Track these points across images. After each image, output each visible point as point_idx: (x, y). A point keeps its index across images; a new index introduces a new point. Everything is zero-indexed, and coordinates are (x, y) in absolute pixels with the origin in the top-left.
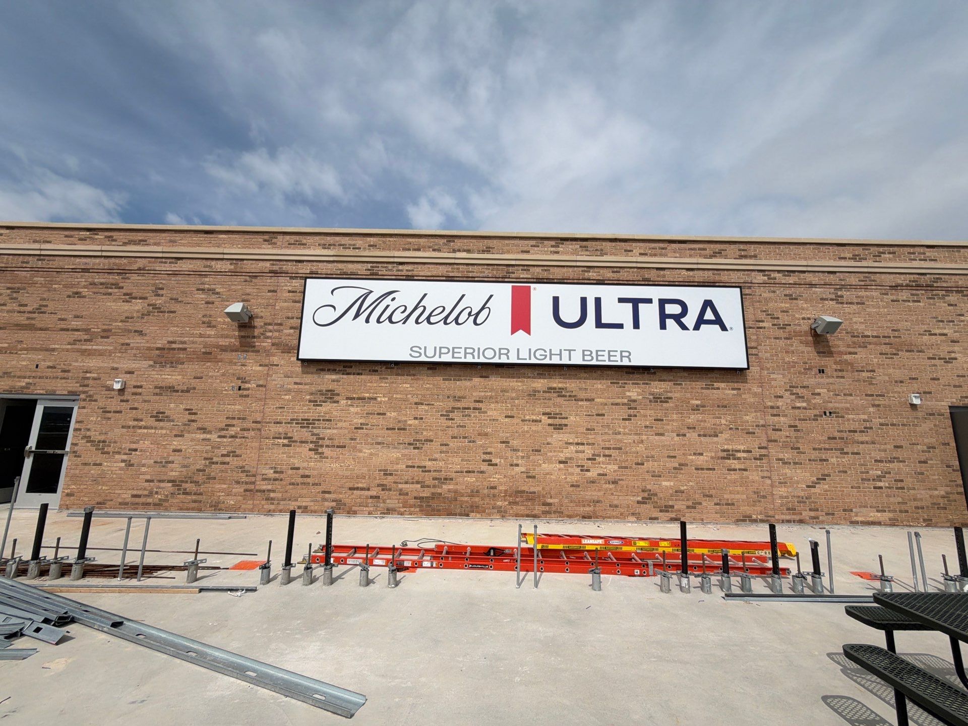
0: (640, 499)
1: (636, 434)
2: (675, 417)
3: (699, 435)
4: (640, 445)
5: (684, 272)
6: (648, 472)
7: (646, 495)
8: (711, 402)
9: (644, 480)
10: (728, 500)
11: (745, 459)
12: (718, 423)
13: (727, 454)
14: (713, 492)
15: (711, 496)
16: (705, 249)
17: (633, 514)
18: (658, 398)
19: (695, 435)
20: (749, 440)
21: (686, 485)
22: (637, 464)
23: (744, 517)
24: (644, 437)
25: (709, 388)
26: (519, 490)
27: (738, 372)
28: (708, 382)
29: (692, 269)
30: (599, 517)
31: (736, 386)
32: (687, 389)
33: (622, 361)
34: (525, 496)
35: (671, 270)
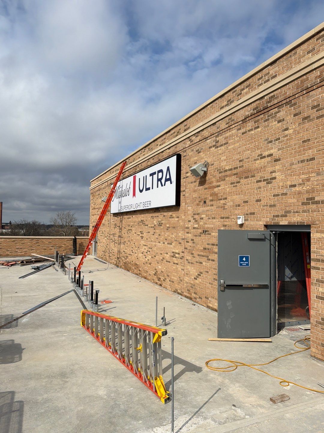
0: (154, 273)
5: (168, 151)
6: (156, 260)
9: (156, 264)
11: (178, 258)
15: (169, 276)
17: (153, 280)
18: (160, 224)
19: (167, 243)
20: (180, 247)
21: (164, 269)
22: (155, 256)
23: (176, 290)
26: (136, 263)
27: (179, 207)
28: (171, 214)
29: (170, 148)
30: (147, 279)
31: (178, 216)
32: (166, 218)
33: (149, 206)
34: (137, 266)
35: (165, 151)
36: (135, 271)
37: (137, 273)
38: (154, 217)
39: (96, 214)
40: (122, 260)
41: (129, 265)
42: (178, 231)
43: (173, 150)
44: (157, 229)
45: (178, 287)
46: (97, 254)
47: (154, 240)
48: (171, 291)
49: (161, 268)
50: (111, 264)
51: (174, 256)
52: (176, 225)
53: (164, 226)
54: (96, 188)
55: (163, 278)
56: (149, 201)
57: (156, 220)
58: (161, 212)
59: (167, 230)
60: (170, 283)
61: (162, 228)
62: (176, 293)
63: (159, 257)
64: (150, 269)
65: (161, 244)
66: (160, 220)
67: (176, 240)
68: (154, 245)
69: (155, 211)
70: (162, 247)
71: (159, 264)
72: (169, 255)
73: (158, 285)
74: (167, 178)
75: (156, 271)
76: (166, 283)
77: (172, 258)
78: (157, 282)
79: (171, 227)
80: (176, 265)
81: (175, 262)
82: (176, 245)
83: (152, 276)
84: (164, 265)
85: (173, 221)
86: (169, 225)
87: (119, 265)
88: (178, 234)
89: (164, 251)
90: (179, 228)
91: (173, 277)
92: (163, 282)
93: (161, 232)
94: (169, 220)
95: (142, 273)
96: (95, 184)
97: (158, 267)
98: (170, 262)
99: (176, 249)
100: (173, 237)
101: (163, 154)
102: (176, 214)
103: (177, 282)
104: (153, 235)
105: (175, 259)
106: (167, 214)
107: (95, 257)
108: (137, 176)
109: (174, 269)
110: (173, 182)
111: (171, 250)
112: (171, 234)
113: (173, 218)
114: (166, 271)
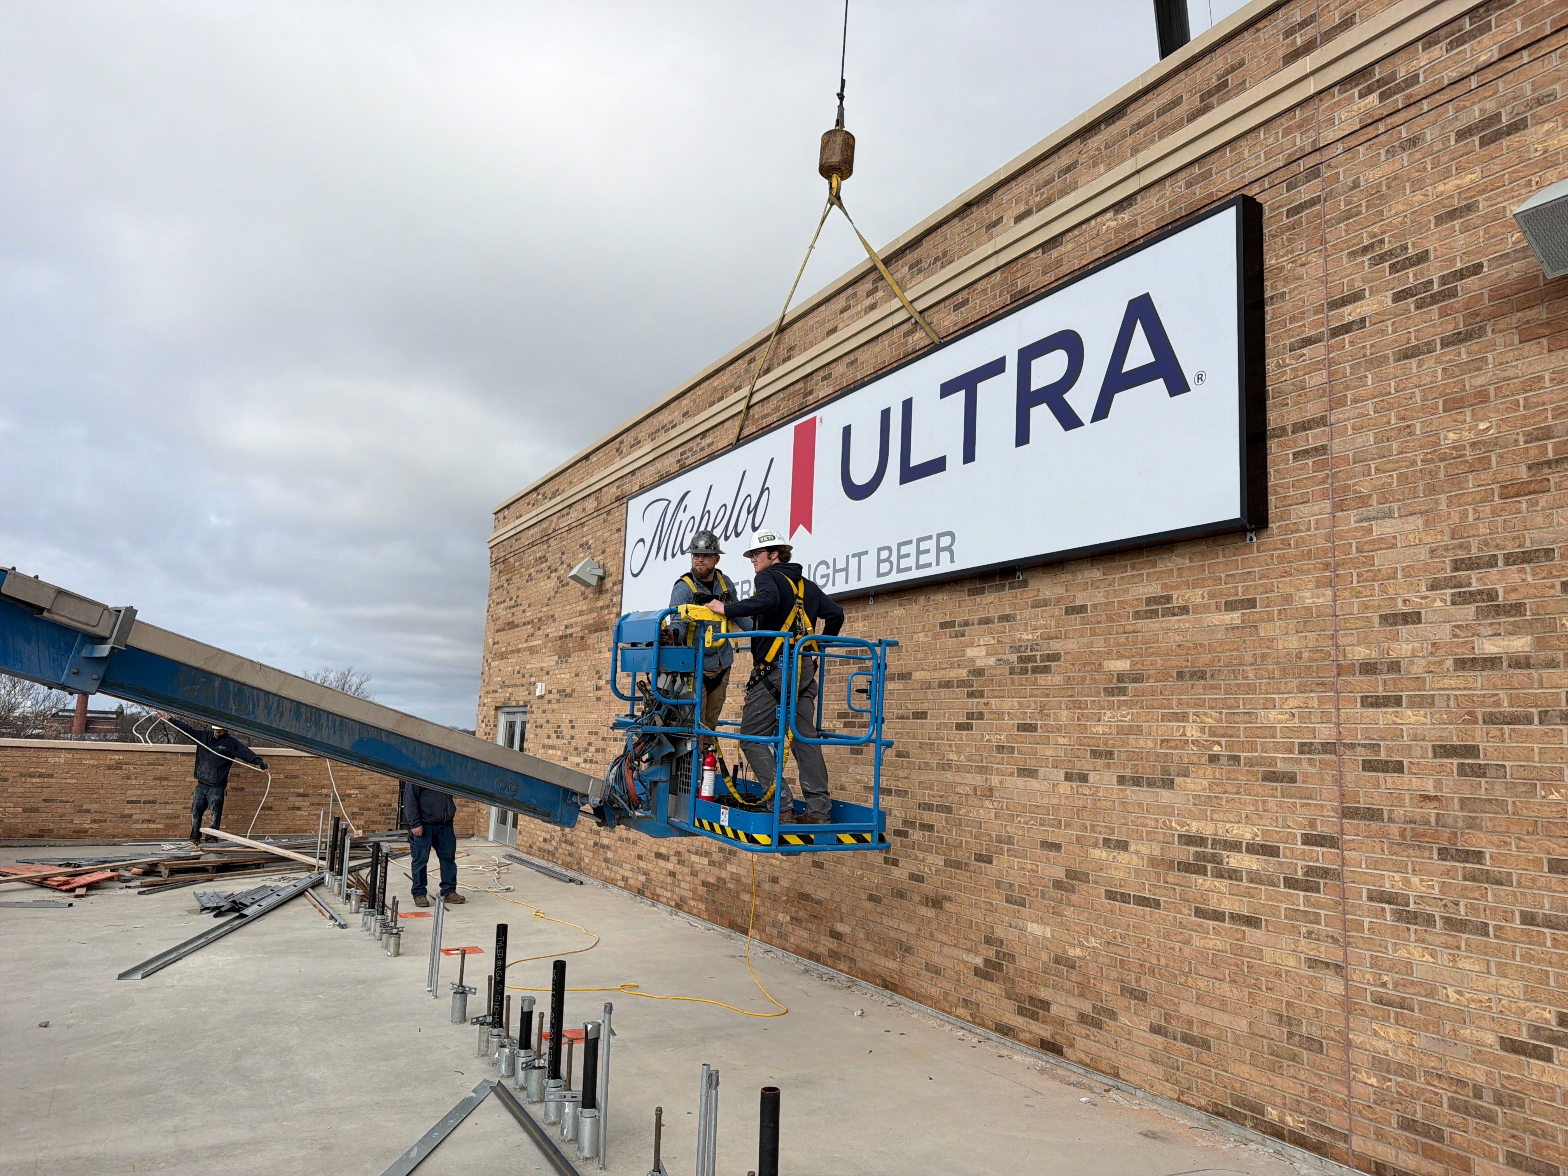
0: (979, 961)
1: (983, 770)
2: (1064, 716)
3: (1122, 780)
4: (987, 803)
5: (1110, 222)
6: (998, 885)
7: (991, 954)
8: (1159, 660)
9: (991, 909)
10: (1190, 1023)
11: (1255, 878)
12: (1177, 735)
13: (1196, 854)
14: (1148, 984)
15: (1141, 997)
16: (1176, 102)
17: (966, 1003)
18: (1031, 659)
19: (1110, 777)
20: (1272, 803)
21: (1081, 945)
22: (980, 858)
23: (1243, 1103)
24: (995, 781)
25: (1153, 614)
26: (803, 891)
27: (1249, 535)
28: (1154, 589)
29: (1128, 200)
30: (908, 992)
31: (1240, 594)
32: (1098, 622)
33: (938, 564)
34: (808, 908)
35: (1076, 232)
36: (800, 936)
37: (810, 947)
38: (966, 624)
39: (518, 651)
40: (687, 870)
41: (746, 897)
42: (1248, 694)
43: (1172, 204)
44: (996, 693)
45: (1262, 1087)
46: (519, 837)
47: (969, 761)
48: (1178, 1100)
49: (1056, 934)
50: (610, 886)
51: (1205, 866)
52: (1217, 659)
53: (1079, 671)
54: (523, 534)
55: (1074, 1002)
56: (939, 536)
57: (993, 642)
58: (1038, 590)
59: (1113, 696)
60: (1159, 1047)
61: (1058, 683)
62: (1249, 1123)
63: (1029, 866)
64: (931, 934)
65: (1045, 786)
66: (1028, 634)
67: (1219, 759)
68: (975, 789)
69: (982, 591)
70: (1056, 801)
71: (1030, 908)
72: (1137, 853)
73: (1018, 1040)
74: (1123, 371)
75: (1001, 955)
76: (1116, 1042)
77: (1187, 875)
78: (1014, 1023)
79: (1164, 675)
80: (1227, 925)
81: (1223, 906)
82: (1226, 792)
83: (959, 981)
84: (1088, 920)
85: (1176, 631)
86: (1128, 662)
87: (669, 895)
88: (1246, 718)
89: (1086, 828)
90: (1255, 675)
91: (1201, 1008)
92: (1075, 1027)
93: (1042, 708)
94: (1134, 632)
95: (856, 950)
96: (521, 516)
97: (1016, 928)
98: (1157, 904)
99: (1232, 819)
100: (1188, 734)
101: (1063, 249)
102: (1215, 585)
103: (1249, 1051)
104: (965, 732)
105: (1215, 886)
106: (1108, 595)
107: (508, 849)
108: (824, 421)
109: (1201, 953)
110: (1200, 377)
111: (1171, 821)
112: (1163, 716)
113: (1174, 615)
114: (1116, 958)
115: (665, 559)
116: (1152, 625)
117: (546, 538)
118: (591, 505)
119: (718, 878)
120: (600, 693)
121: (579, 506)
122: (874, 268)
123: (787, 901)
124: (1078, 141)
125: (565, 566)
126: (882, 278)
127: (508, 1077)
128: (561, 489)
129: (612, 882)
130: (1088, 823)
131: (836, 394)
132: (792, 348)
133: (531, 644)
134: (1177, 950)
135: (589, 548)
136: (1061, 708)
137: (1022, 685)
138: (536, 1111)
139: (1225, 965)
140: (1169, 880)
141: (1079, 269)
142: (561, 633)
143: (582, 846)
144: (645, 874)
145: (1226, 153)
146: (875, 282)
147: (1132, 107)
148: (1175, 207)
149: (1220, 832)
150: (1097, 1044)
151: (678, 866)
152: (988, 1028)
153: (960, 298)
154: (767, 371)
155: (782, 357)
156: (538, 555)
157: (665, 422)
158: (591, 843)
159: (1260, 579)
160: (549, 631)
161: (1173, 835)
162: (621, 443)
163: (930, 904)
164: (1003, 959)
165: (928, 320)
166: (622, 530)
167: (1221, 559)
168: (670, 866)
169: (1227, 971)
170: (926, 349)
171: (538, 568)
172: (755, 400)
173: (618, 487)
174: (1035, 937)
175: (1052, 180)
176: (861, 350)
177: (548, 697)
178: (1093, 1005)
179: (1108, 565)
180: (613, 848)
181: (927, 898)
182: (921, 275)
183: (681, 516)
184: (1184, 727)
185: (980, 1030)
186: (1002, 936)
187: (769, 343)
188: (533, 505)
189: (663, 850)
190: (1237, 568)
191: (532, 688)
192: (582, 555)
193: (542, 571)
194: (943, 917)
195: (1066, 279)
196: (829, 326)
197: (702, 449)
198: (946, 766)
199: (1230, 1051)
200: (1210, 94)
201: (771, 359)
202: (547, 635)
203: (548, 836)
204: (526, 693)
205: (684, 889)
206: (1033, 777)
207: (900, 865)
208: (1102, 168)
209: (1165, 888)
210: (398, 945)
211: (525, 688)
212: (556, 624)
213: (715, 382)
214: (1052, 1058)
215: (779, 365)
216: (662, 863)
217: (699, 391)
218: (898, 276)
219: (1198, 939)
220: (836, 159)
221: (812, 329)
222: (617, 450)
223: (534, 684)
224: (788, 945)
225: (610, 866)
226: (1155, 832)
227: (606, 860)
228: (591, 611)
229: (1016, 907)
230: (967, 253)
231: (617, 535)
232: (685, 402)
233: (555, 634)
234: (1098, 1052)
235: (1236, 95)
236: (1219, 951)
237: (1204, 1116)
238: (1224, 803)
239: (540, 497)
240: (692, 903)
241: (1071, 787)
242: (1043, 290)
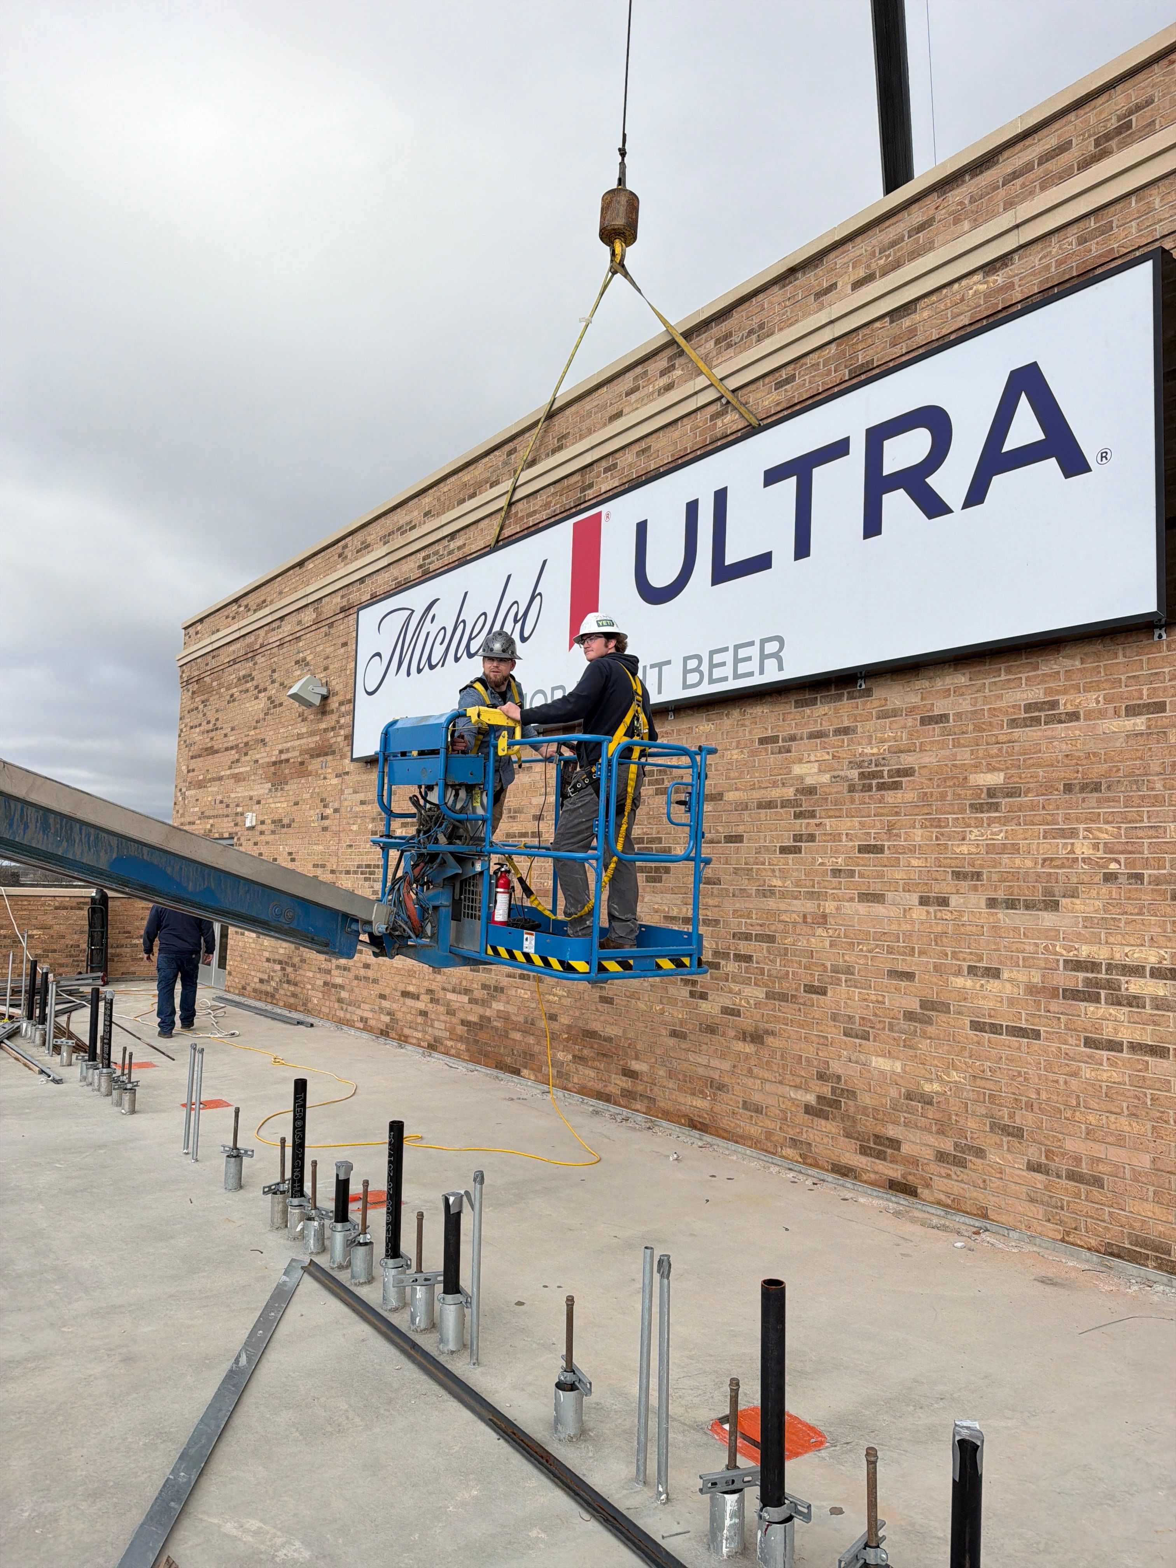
0: (811, 1099)
1: (811, 896)
2: (918, 835)
3: (992, 903)
4: (820, 931)
5: (978, 285)
6: (834, 1017)
7: (826, 1090)
8: (1041, 772)
9: (824, 1042)
10: (1078, 1160)
11: (1161, 1004)
12: (1063, 853)
13: (1087, 982)
14: (1025, 1119)
15: (1017, 1133)
16: (1063, 148)
17: (795, 1143)
18: (876, 774)
19: (977, 901)
21: (940, 1079)
22: (811, 989)
23: (1144, 1243)
24: (830, 907)
25: (1036, 721)
26: (588, 1028)
27: (1157, 633)
28: (1037, 694)
29: (1004, 260)
30: (721, 1132)
31: (1145, 697)
32: (963, 733)
33: (762, 672)
34: (596, 1046)
35: (934, 298)
36: (586, 1075)
37: (599, 1086)
38: (793, 738)
39: (220, 779)
40: (442, 1009)
41: (517, 1036)
42: (1156, 806)
43: (1059, 263)
44: (831, 813)
45: (1169, 1225)
46: (228, 978)
47: (797, 886)
48: (1063, 1240)
49: (907, 1068)
50: (345, 1027)
51: (1099, 993)
52: (1115, 769)
53: (938, 786)
54: (221, 651)
55: (931, 1140)
56: (763, 642)
57: (827, 757)
58: (886, 699)
59: (982, 812)
60: (1039, 1186)
61: (910, 800)
62: (1152, 1264)
63: (873, 998)
64: (750, 1071)
65: (893, 912)
66: (872, 748)
67: (1116, 878)
68: (805, 917)
69: (813, 702)
70: (909, 927)
71: (874, 1041)
72: (1010, 980)
73: (861, 1181)
74: (1004, 450)
75: (839, 1091)
76: (984, 1182)
77: (1074, 1002)
78: (856, 1163)
79: (1047, 788)
80: (1125, 1055)
81: (1120, 1035)
82: (1126, 913)
83: (786, 1120)
84: (949, 1053)
85: (1063, 740)
86: (1002, 775)
87: (420, 1035)
88: (1151, 832)
89: (946, 955)
90: (1164, 786)
91: (1092, 1144)
92: (931, 1166)
93: (890, 829)
94: (1009, 742)
95: (656, 1089)
96: (218, 631)
97: (857, 1062)
98: (1037, 1035)
99: (1132, 942)
100: (1078, 851)
101: (916, 317)
102: (1114, 688)
103: (1152, 1189)
104: (791, 856)
105: (1110, 1014)
106: (976, 702)
107: (214, 991)
108: (612, 517)
109: (1093, 1085)
110: (1104, 456)
111: (1054, 946)
112: (1045, 832)
113: (1060, 722)
114: (984, 1094)
115: (409, 674)
116: (1033, 734)
117: (251, 655)
118: (308, 617)
119: (482, 1017)
120: (326, 823)
121: (294, 618)
122: (672, 342)
123: (568, 1040)
124: (935, 194)
125: (276, 685)
126: (682, 353)
127: (318, 1253)
128: (269, 599)
129: (349, 1023)
130: (949, 950)
131: (622, 488)
132: (564, 437)
133: (237, 771)
134: (1061, 1082)
135: (307, 664)
136: (914, 828)
137: (865, 803)
138: (370, 1294)
139: (1122, 1098)
140: (1052, 1009)
141: (937, 339)
142: (274, 759)
143: (310, 987)
144: (389, 1014)
145: (1130, 203)
146: (670, 359)
147: (1006, 154)
148: (1063, 267)
149: (1117, 956)
150: (963, 1185)
151: (430, 1005)
152: (823, 1168)
153: (784, 374)
154: (532, 463)
155: (551, 447)
156: (242, 673)
157: (401, 523)
158: (320, 983)
159: (1170, 680)
160: (258, 756)
161: (1058, 961)
162: (345, 547)
163: (748, 1039)
164: (841, 1095)
165: (743, 400)
166: (350, 644)
167: (1121, 659)
168: (421, 1005)
169: (1125, 1105)
170: (739, 434)
171: (244, 687)
172: (519, 495)
173: (343, 597)
174: (882, 1073)
175: (902, 239)
176: (654, 436)
177: (260, 828)
178: (955, 1143)
179: (978, 669)
180: (348, 987)
181: (744, 1033)
182: (731, 352)
183: (427, 626)
184: (1073, 844)
185: (812, 1171)
186: (840, 1072)
187: (536, 431)
188: (234, 618)
189: (411, 989)
190: (1142, 669)
191: (239, 819)
192: (298, 673)
193: (247, 691)
194: (765, 1053)
195: (921, 351)
196: (613, 410)
197: (450, 553)
198: (768, 892)
199: (1128, 1188)
200: (1108, 137)
201: (537, 450)
202: (256, 761)
203: (265, 977)
204: (232, 824)
205: (439, 1029)
206: (878, 902)
207: (710, 998)
208: (966, 225)
209: (1046, 1017)
210: (133, 1102)
211: (230, 819)
212: (268, 749)
213: (466, 477)
214: (904, 1200)
215: (547, 455)
216: (410, 1002)
217: (444, 487)
218: (702, 351)
219: (1088, 1071)
220: (620, 221)
221: (589, 413)
222: (340, 556)
223: (242, 814)
224: (570, 1085)
225: (345, 1007)
226: (1034, 958)
227: (340, 1000)
228: (312, 734)
229: (857, 1041)
230: (791, 325)
231: (342, 650)
232: (427, 500)
233: (267, 760)
234: (961, 1191)
235: (1142, 138)
236: (1114, 1083)
237: (1095, 1257)
238: (1122, 925)
239: (242, 609)
240: (449, 1043)
241: (928, 912)
242: (891, 364)
